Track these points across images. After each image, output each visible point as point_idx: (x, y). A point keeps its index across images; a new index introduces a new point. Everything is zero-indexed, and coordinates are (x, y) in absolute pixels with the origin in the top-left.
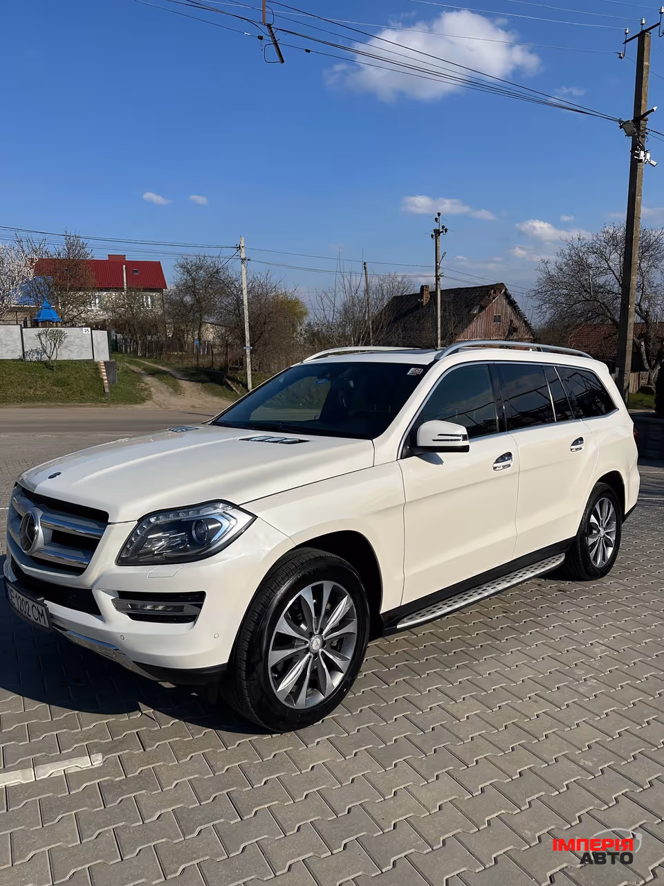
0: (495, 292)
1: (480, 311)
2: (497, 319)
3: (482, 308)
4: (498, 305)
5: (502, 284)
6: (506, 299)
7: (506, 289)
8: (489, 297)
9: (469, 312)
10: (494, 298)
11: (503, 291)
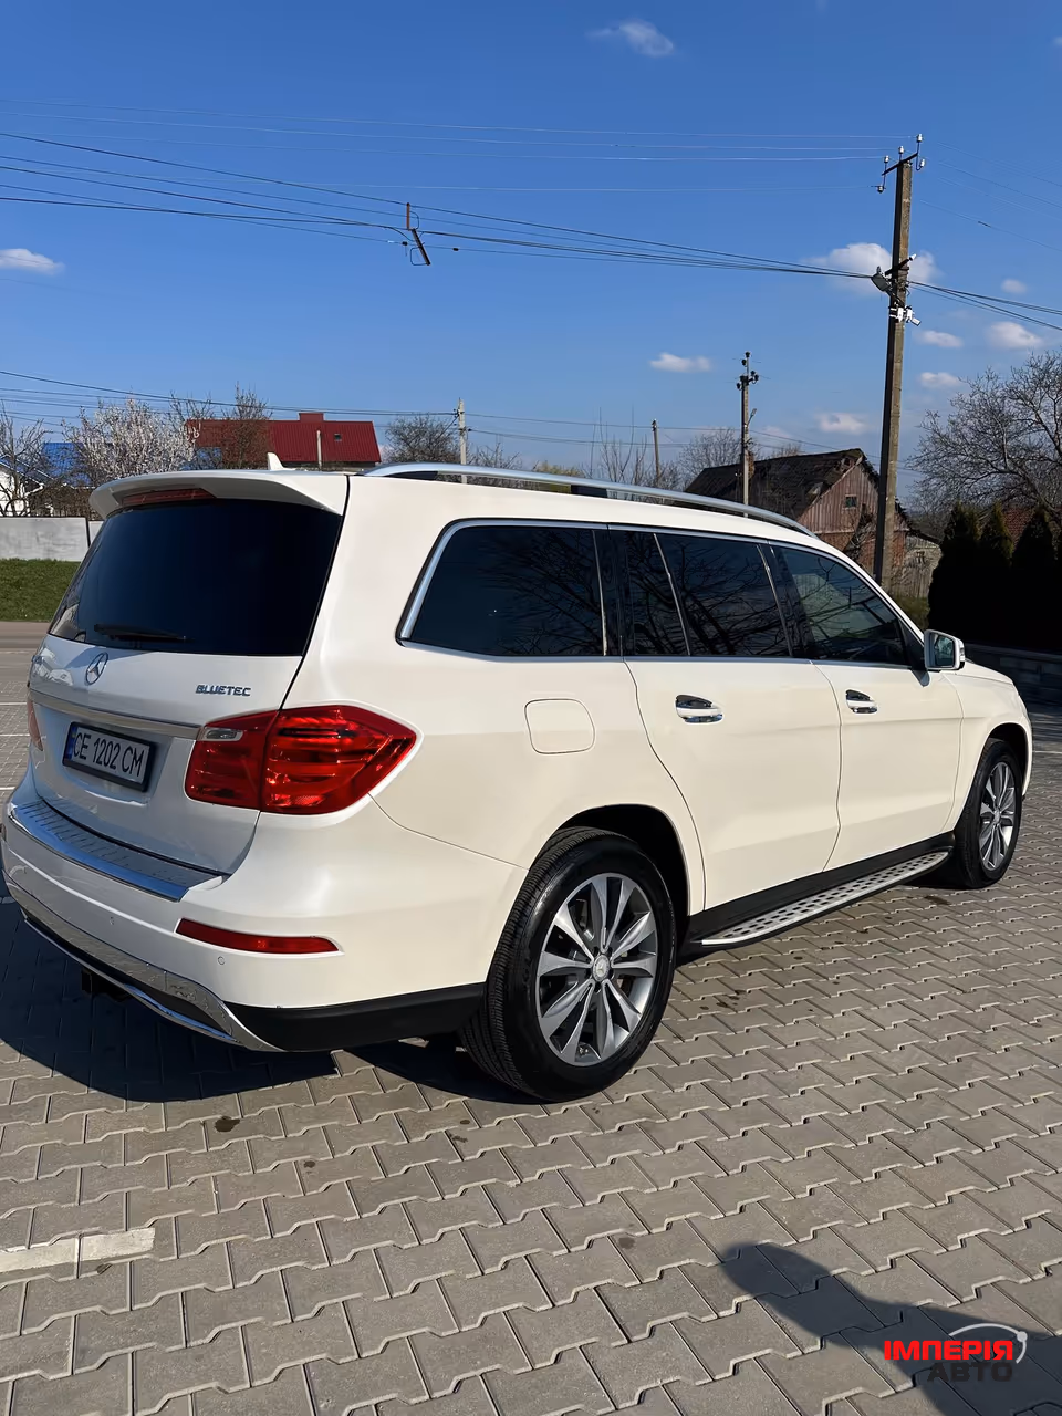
0: (847, 463)
1: (822, 492)
2: (851, 502)
3: (826, 486)
4: (853, 482)
5: (859, 450)
6: (865, 472)
7: (864, 458)
8: (838, 469)
9: (806, 492)
10: (845, 471)
11: (860, 459)
